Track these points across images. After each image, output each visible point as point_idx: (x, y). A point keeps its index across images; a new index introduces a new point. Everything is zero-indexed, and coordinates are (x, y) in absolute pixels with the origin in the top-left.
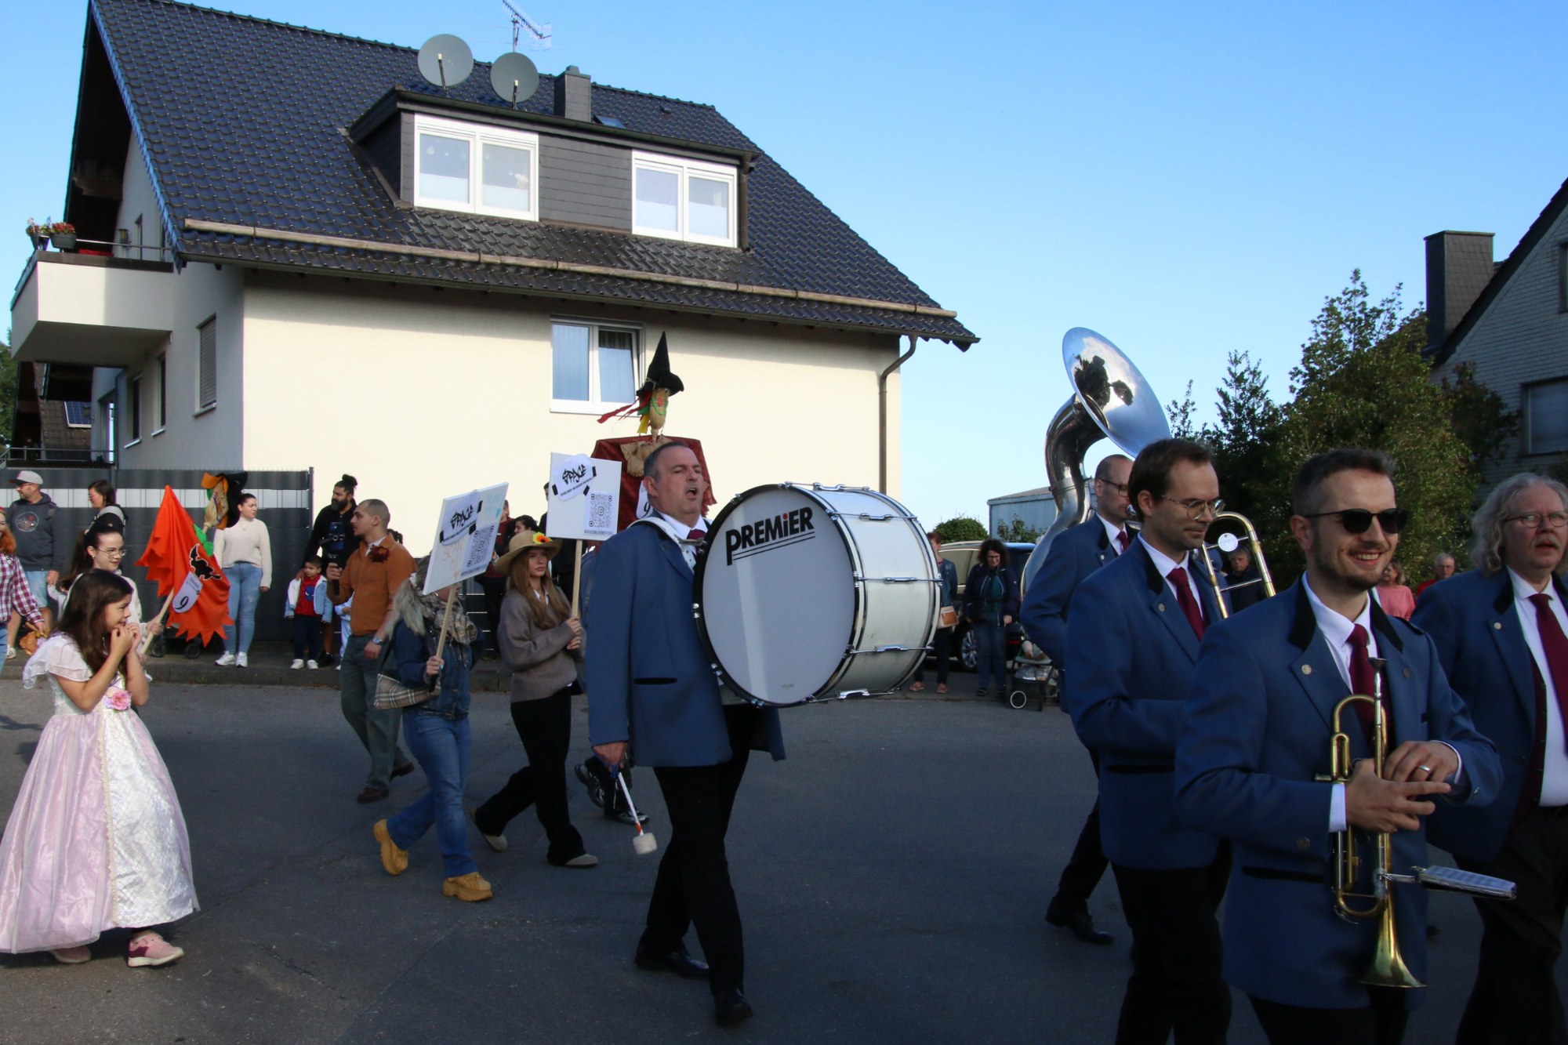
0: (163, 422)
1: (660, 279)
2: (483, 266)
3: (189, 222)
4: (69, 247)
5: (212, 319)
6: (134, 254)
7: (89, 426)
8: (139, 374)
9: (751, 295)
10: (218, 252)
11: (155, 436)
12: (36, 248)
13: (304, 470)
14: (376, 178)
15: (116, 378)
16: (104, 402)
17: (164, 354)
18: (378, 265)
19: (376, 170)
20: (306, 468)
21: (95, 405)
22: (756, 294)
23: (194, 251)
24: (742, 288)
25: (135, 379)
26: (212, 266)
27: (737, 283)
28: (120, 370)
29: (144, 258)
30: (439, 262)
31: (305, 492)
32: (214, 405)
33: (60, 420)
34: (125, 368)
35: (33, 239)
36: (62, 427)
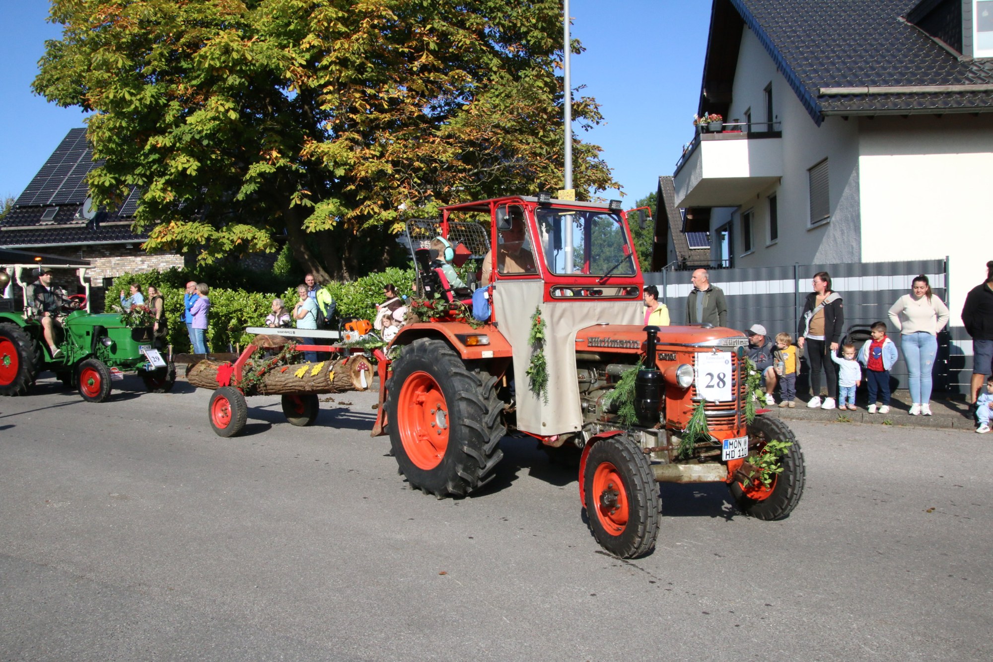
0: (774, 238)
3: (823, 90)
4: (719, 129)
5: (826, 159)
7: (709, 247)
8: (752, 208)
11: (768, 247)
12: (698, 135)
13: (940, 258)
14: (937, 44)
15: (732, 214)
16: (718, 231)
17: (775, 192)
18: (962, 102)
19: (936, 40)
20: (942, 257)
21: (712, 233)
23: (830, 109)
25: (748, 213)
28: (736, 208)
31: (942, 276)
32: (828, 220)
33: (685, 246)
34: (739, 206)
35: (697, 127)
36: (686, 249)
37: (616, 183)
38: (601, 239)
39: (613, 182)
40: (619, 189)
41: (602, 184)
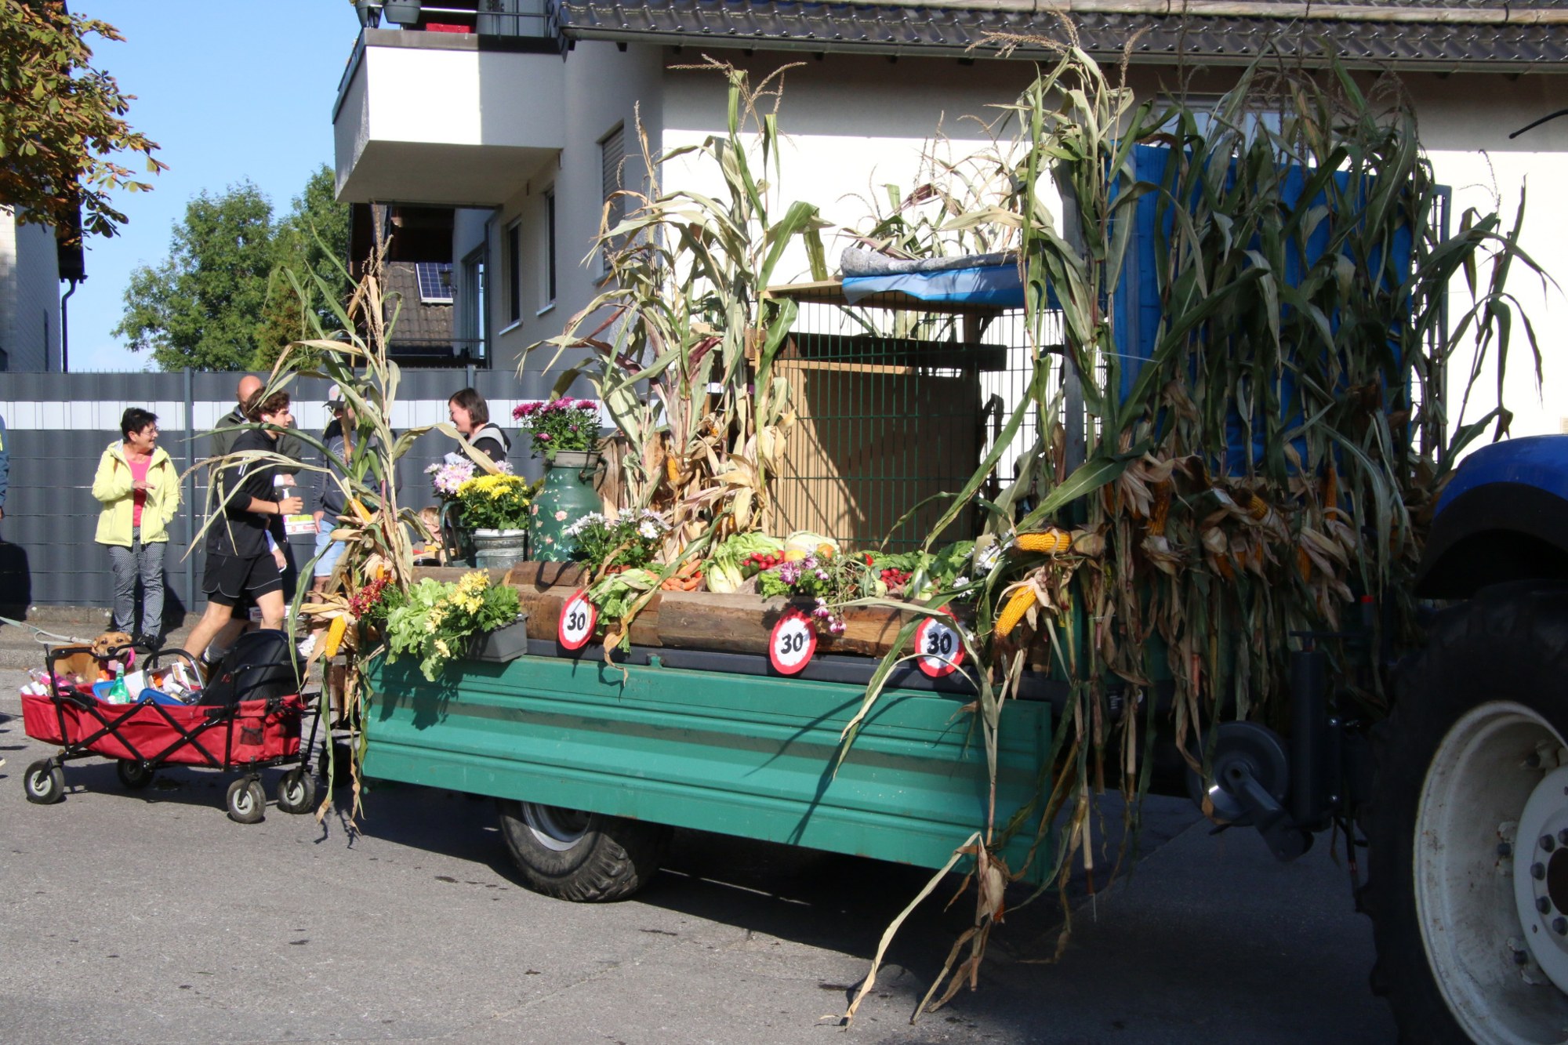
0: (553, 295)
1: (1356, 15)
2: (1040, 19)
4: (412, 20)
5: (620, 127)
6: (507, 28)
7: (450, 300)
8: (520, 216)
9: (1534, 27)
10: (621, 24)
11: (541, 315)
12: (364, 26)
15: (486, 226)
16: (470, 263)
17: (552, 186)
18: (868, 28)
21: (457, 267)
22: (1543, 25)
23: (585, 23)
24: (1515, 16)
25: (514, 225)
26: (613, 46)
27: (1506, 7)
28: (491, 212)
29: (522, 34)
30: (968, 16)
33: (410, 293)
34: (499, 208)
35: (359, 10)
36: (412, 304)
37: (138, 137)
38: (235, 252)
39: (131, 132)
40: (147, 150)
41: (103, 136)
